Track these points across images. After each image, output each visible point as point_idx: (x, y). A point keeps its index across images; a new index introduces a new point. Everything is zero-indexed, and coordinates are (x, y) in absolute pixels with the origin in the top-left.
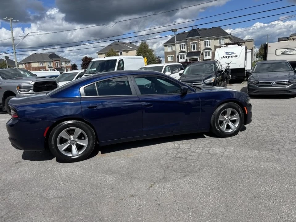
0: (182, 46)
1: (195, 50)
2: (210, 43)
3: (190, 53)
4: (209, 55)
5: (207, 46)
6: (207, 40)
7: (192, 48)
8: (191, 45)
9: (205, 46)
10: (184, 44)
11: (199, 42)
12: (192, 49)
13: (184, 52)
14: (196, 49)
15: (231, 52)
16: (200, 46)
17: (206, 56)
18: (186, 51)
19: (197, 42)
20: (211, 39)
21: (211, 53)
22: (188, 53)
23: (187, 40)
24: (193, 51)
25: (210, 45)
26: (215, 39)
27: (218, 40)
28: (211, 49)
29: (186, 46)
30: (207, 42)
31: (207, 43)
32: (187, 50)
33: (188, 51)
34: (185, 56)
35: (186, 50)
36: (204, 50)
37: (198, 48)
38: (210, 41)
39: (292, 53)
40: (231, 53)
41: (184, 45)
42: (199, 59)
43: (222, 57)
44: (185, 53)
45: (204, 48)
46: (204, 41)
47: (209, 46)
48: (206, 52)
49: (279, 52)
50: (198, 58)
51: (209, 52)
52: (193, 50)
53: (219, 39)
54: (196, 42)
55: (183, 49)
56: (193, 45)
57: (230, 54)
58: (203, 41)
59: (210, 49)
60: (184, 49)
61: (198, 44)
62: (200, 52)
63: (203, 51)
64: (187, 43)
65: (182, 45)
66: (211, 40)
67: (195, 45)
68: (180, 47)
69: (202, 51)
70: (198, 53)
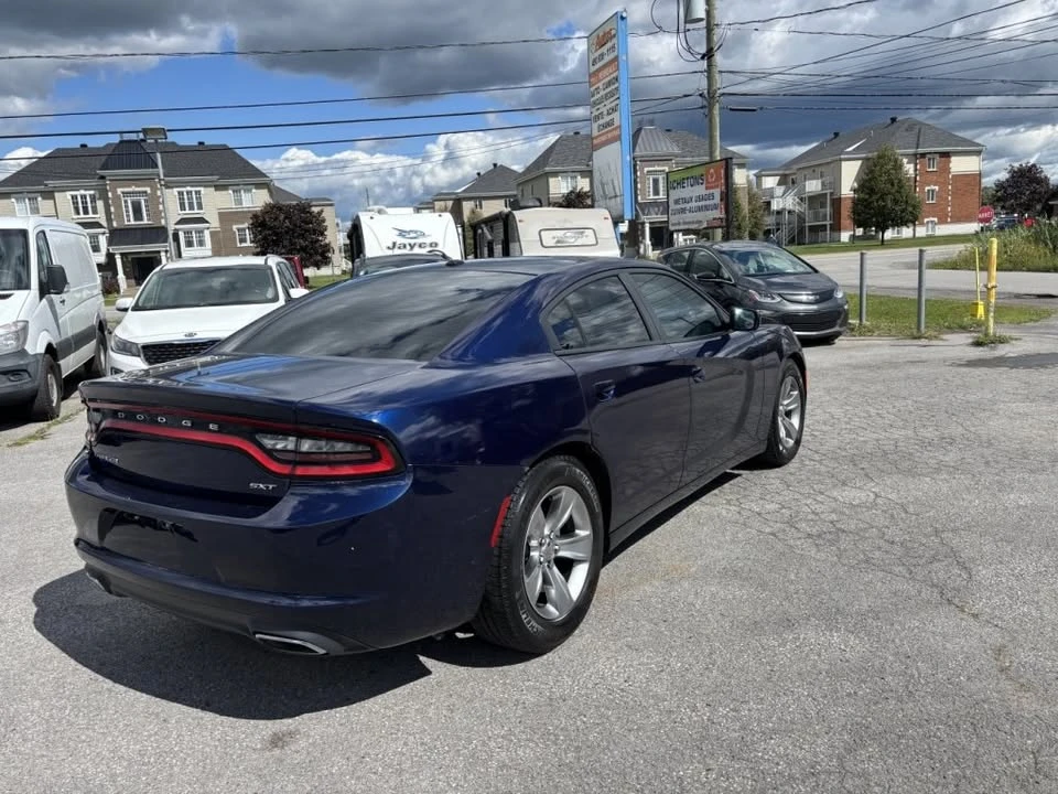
0: (85, 203)
1: (142, 219)
2: (199, 199)
3: (121, 230)
4: (201, 243)
5: (191, 208)
6: (189, 189)
7: (127, 211)
8: (126, 202)
9: (182, 207)
10: (92, 192)
11: (159, 193)
12: (128, 216)
13: (97, 225)
14: (145, 217)
15: (416, 232)
16: (161, 207)
17: (189, 244)
18: (104, 224)
19: (148, 190)
20: (205, 186)
21: (207, 233)
22: (116, 230)
23: (103, 178)
24: (132, 222)
25: (200, 207)
26: (218, 188)
27: (231, 192)
28: (207, 222)
29: (100, 204)
30: (189, 193)
31: (190, 199)
32: (109, 220)
33: (115, 224)
34: (103, 241)
35: (101, 217)
36: (178, 223)
37: (155, 214)
38: (198, 193)
39: (579, 242)
40: (414, 235)
41: (93, 199)
42: (163, 254)
43: (391, 246)
44: (102, 230)
45: (180, 217)
46: (176, 190)
47: (196, 211)
48: (187, 233)
49: (548, 238)
50: (159, 252)
51: (200, 232)
52: (136, 219)
53: (235, 188)
54: (146, 192)
55: (91, 215)
56: (133, 203)
57: (412, 235)
58: (172, 187)
59: (202, 220)
60: (95, 212)
61: (154, 201)
62: (164, 229)
63: (178, 227)
64: (107, 191)
65: (83, 197)
66: (202, 189)
67: (139, 203)
68: (75, 203)
69: (171, 228)
70: (158, 233)
